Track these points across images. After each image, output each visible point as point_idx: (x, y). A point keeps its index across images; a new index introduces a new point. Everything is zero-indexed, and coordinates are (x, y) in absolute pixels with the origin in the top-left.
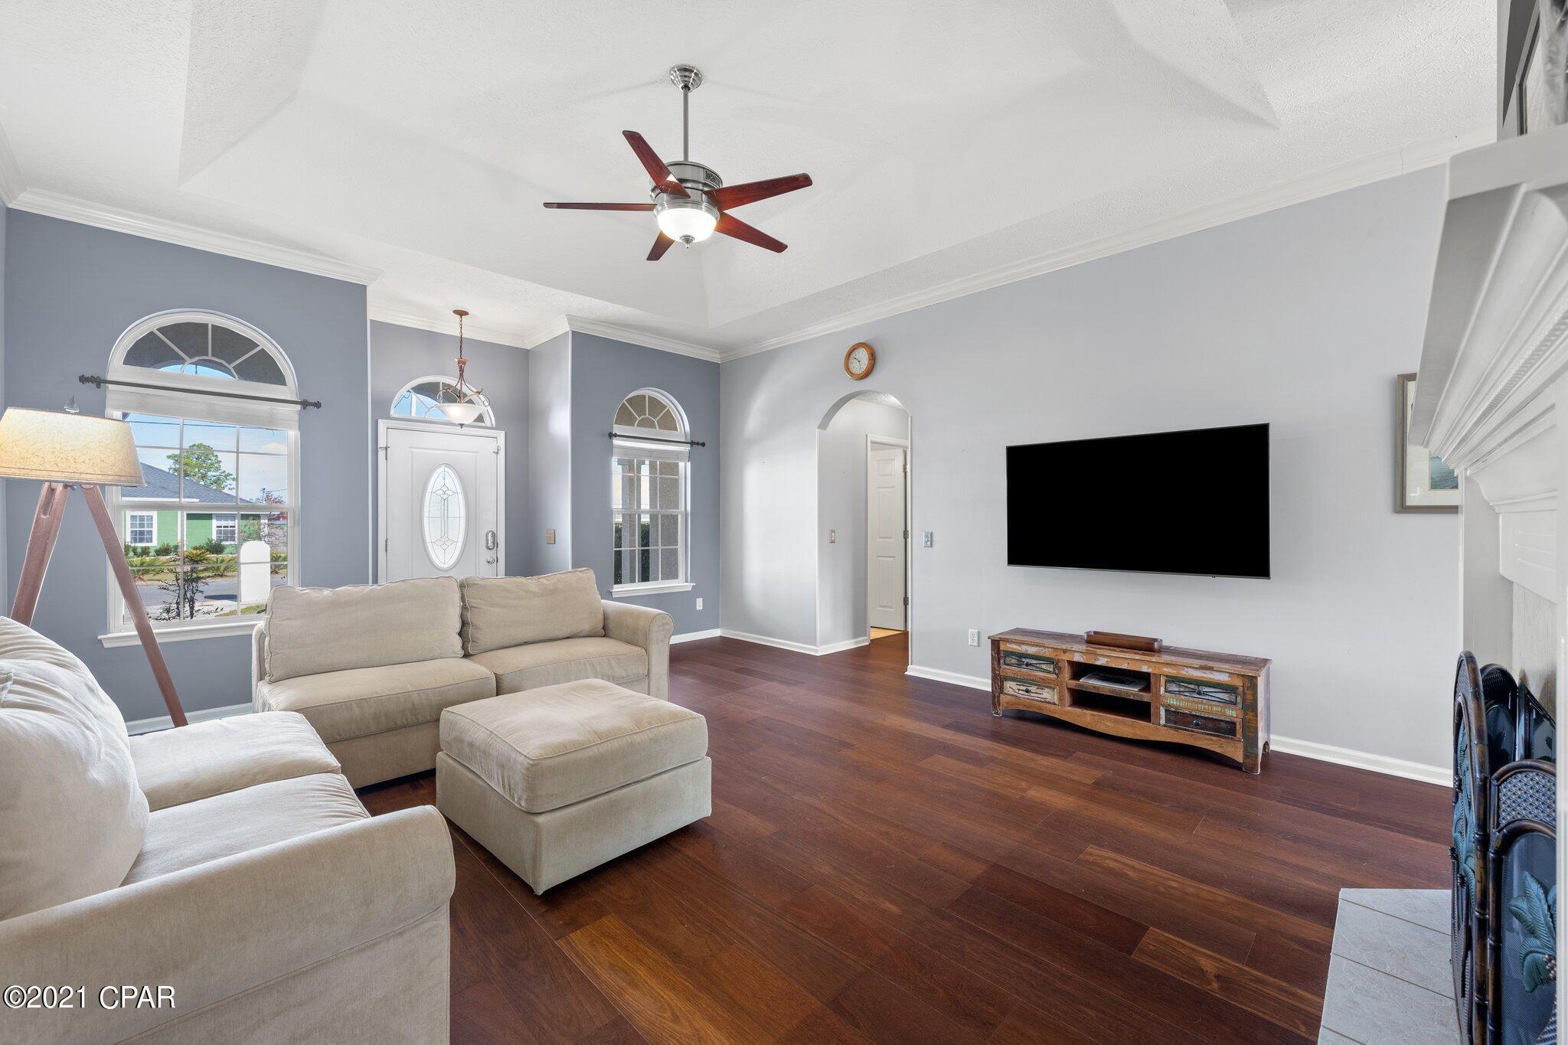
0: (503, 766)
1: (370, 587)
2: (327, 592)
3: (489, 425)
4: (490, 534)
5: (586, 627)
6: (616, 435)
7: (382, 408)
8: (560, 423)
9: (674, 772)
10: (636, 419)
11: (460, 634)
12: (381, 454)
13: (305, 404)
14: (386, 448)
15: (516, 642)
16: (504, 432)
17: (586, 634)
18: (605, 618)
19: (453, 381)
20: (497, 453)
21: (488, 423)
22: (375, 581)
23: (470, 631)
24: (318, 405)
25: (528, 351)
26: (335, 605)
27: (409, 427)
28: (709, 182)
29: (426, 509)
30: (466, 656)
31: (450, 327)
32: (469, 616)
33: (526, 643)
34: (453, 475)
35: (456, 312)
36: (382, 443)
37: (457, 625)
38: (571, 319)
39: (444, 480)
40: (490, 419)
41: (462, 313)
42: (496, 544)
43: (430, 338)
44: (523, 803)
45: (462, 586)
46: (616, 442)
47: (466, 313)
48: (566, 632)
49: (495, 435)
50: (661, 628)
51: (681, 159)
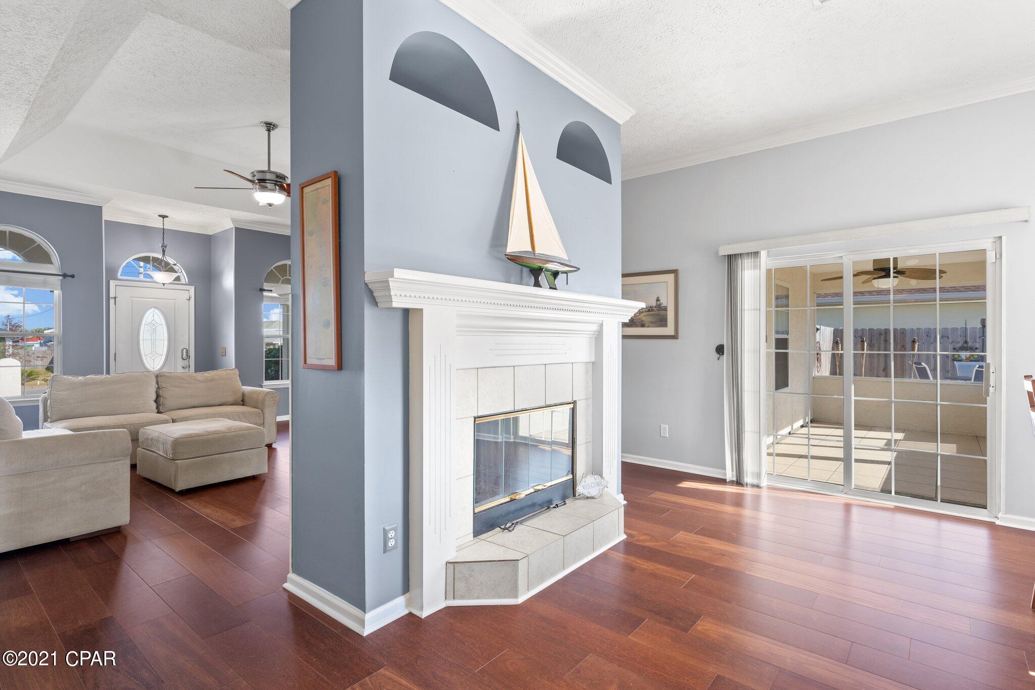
0: (164, 444)
1: (104, 376)
2: (80, 378)
3: (184, 283)
4: (185, 351)
5: (230, 399)
6: (264, 290)
7: (112, 274)
8: (228, 281)
9: (246, 451)
10: (280, 279)
11: (155, 401)
12: (112, 302)
13: (64, 276)
14: (115, 298)
15: (188, 407)
16: (194, 287)
17: (231, 403)
18: (243, 395)
19: (160, 256)
20: (189, 300)
21: (183, 281)
22: (108, 372)
23: (161, 400)
24: (73, 276)
25: (210, 236)
26: (84, 384)
27: (132, 285)
28: (278, 180)
29: (141, 334)
30: (159, 412)
31: (158, 223)
32: (161, 392)
33: (194, 407)
34: (159, 314)
35: (159, 216)
36: (112, 295)
37: (154, 397)
38: (234, 221)
39: (153, 318)
40: (184, 278)
41: (164, 217)
42: (188, 356)
43: (144, 231)
44: (171, 456)
45: (157, 377)
46: (265, 294)
47: (167, 217)
48: (218, 401)
49: (188, 289)
50: (271, 399)
51: (266, 169)
